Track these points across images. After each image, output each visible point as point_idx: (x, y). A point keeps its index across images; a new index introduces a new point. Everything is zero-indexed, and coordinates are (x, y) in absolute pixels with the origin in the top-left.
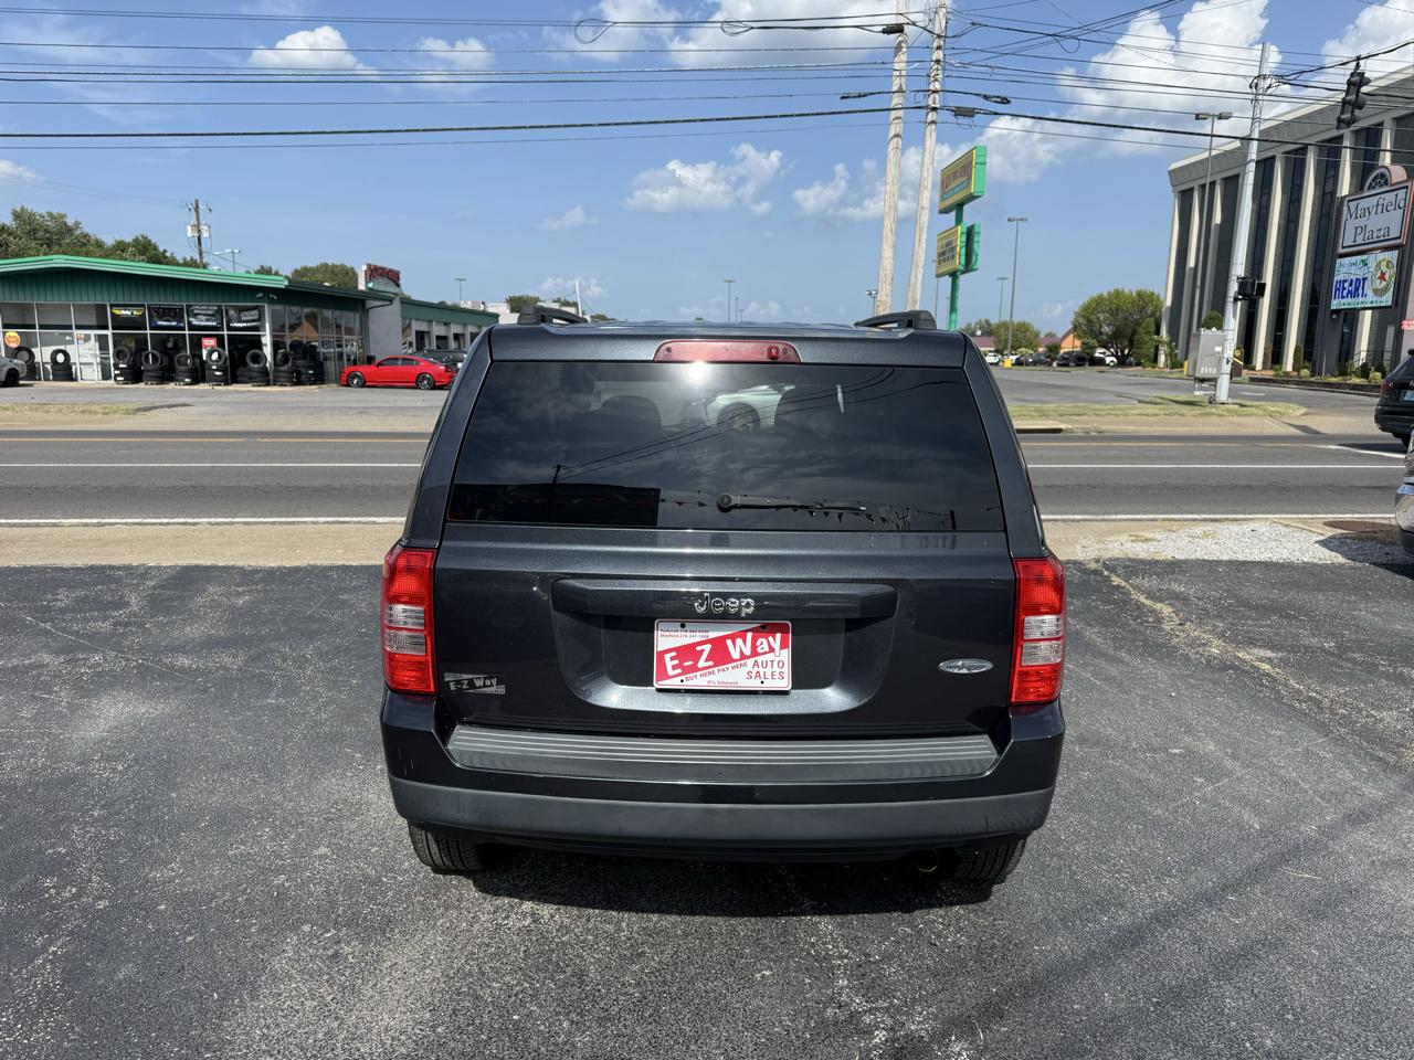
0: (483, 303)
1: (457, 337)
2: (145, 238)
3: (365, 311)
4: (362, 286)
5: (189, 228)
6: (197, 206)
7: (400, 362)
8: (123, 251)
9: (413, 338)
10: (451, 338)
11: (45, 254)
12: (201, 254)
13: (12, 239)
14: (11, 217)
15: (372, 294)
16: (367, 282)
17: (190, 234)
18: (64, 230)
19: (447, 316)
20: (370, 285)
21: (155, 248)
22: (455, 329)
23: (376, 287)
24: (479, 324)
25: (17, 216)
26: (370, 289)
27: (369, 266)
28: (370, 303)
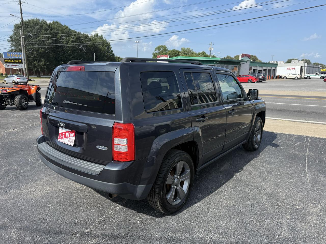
0: (276, 61)
1: (264, 70)
2: (204, 51)
3: (240, 65)
4: (240, 59)
5: (209, 49)
6: (211, 44)
7: (245, 76)
8: (199, 55)
9: (252, 71)
10: (263, 70)
11: (185, 56)
12: (211, 54)
13: (180, 54)
14: (181, 49)
15: (242, 61)
16: (241, 58)
17: (209, 50)
18: (189, 51)
19: (262, 65)
20: (242, 59)
21: (205, 54)
22: (264, 68)
23: (243, 59)
24: (271, 67)
25: (182, 49)
26: (242, 60)
27: (242, 54)
28: (241, 63)
